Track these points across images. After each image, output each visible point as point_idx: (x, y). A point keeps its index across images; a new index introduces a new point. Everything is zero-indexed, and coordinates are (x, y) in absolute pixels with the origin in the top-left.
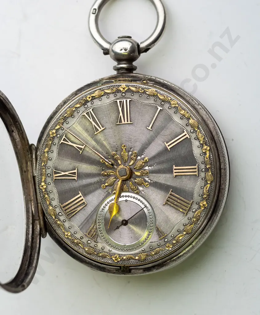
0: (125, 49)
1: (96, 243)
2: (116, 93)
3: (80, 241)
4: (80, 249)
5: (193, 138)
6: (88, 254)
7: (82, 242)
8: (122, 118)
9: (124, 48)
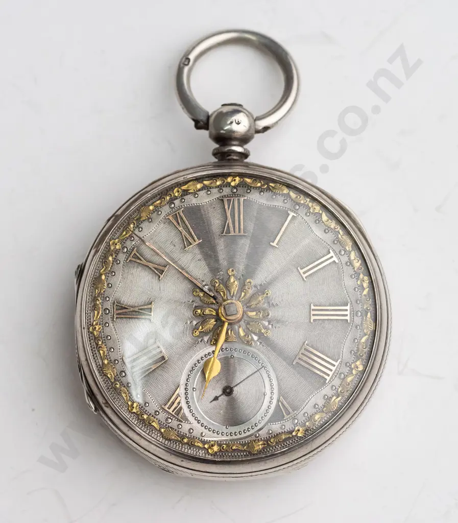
0: (237, 122)
1: (180, 423)
2: (221, 187)
3: (155, 417)
4: (152, 430)
5: (344, 262)
6: (166, 439)
7: (157, 419)
8: (231, 225)
9: (235, 121)
